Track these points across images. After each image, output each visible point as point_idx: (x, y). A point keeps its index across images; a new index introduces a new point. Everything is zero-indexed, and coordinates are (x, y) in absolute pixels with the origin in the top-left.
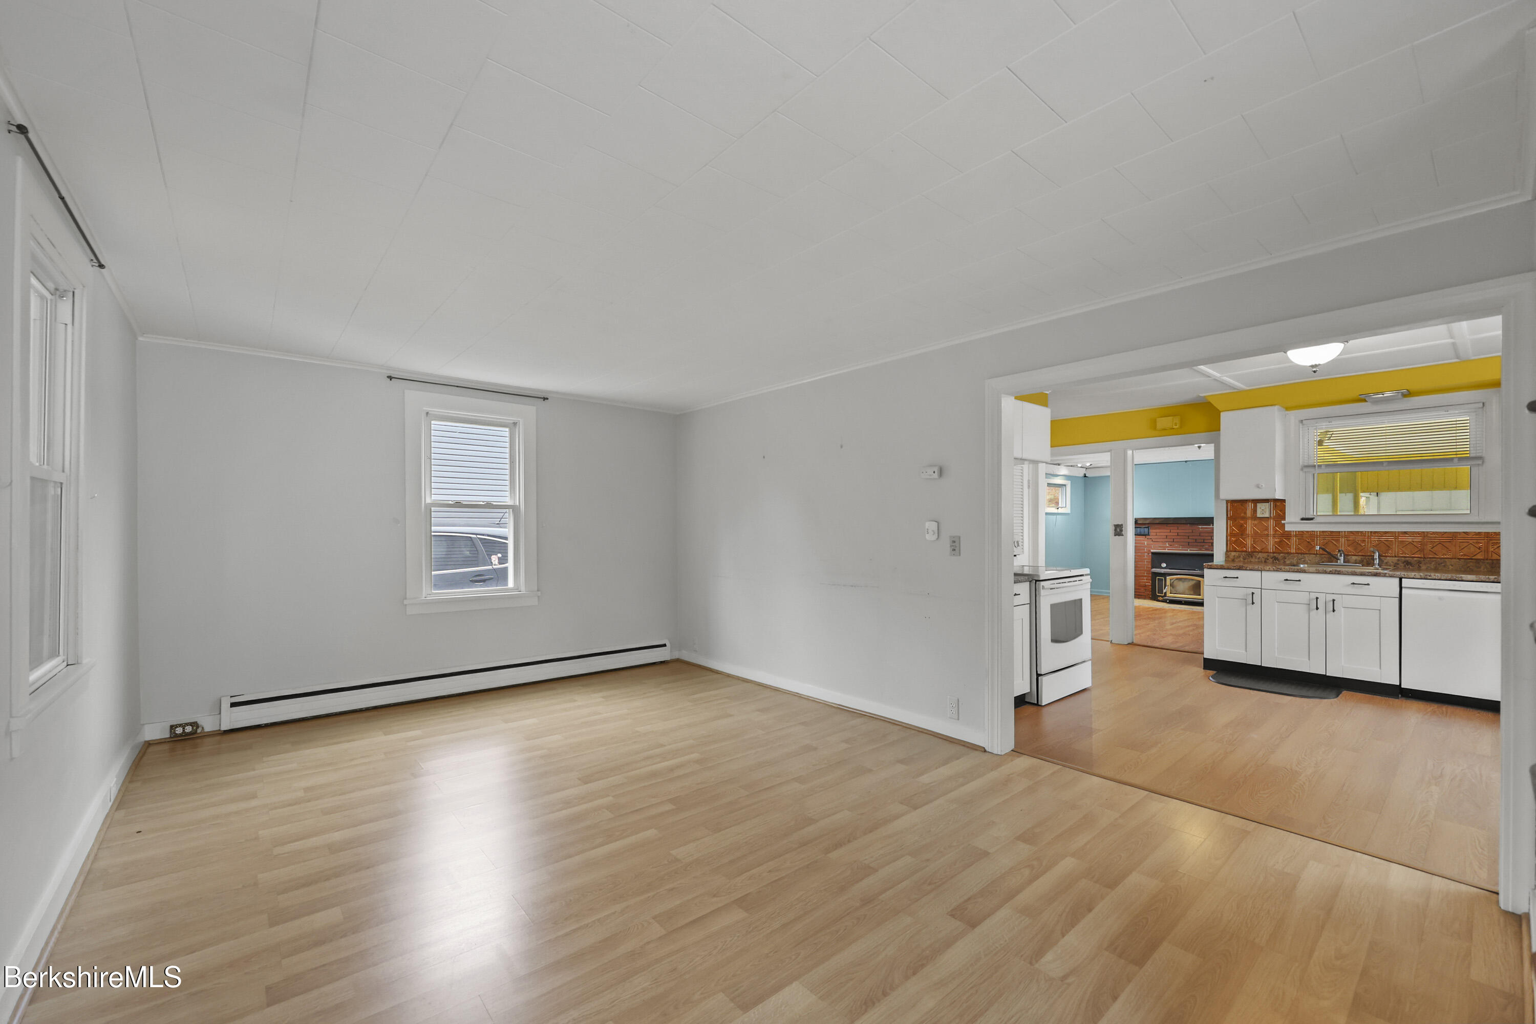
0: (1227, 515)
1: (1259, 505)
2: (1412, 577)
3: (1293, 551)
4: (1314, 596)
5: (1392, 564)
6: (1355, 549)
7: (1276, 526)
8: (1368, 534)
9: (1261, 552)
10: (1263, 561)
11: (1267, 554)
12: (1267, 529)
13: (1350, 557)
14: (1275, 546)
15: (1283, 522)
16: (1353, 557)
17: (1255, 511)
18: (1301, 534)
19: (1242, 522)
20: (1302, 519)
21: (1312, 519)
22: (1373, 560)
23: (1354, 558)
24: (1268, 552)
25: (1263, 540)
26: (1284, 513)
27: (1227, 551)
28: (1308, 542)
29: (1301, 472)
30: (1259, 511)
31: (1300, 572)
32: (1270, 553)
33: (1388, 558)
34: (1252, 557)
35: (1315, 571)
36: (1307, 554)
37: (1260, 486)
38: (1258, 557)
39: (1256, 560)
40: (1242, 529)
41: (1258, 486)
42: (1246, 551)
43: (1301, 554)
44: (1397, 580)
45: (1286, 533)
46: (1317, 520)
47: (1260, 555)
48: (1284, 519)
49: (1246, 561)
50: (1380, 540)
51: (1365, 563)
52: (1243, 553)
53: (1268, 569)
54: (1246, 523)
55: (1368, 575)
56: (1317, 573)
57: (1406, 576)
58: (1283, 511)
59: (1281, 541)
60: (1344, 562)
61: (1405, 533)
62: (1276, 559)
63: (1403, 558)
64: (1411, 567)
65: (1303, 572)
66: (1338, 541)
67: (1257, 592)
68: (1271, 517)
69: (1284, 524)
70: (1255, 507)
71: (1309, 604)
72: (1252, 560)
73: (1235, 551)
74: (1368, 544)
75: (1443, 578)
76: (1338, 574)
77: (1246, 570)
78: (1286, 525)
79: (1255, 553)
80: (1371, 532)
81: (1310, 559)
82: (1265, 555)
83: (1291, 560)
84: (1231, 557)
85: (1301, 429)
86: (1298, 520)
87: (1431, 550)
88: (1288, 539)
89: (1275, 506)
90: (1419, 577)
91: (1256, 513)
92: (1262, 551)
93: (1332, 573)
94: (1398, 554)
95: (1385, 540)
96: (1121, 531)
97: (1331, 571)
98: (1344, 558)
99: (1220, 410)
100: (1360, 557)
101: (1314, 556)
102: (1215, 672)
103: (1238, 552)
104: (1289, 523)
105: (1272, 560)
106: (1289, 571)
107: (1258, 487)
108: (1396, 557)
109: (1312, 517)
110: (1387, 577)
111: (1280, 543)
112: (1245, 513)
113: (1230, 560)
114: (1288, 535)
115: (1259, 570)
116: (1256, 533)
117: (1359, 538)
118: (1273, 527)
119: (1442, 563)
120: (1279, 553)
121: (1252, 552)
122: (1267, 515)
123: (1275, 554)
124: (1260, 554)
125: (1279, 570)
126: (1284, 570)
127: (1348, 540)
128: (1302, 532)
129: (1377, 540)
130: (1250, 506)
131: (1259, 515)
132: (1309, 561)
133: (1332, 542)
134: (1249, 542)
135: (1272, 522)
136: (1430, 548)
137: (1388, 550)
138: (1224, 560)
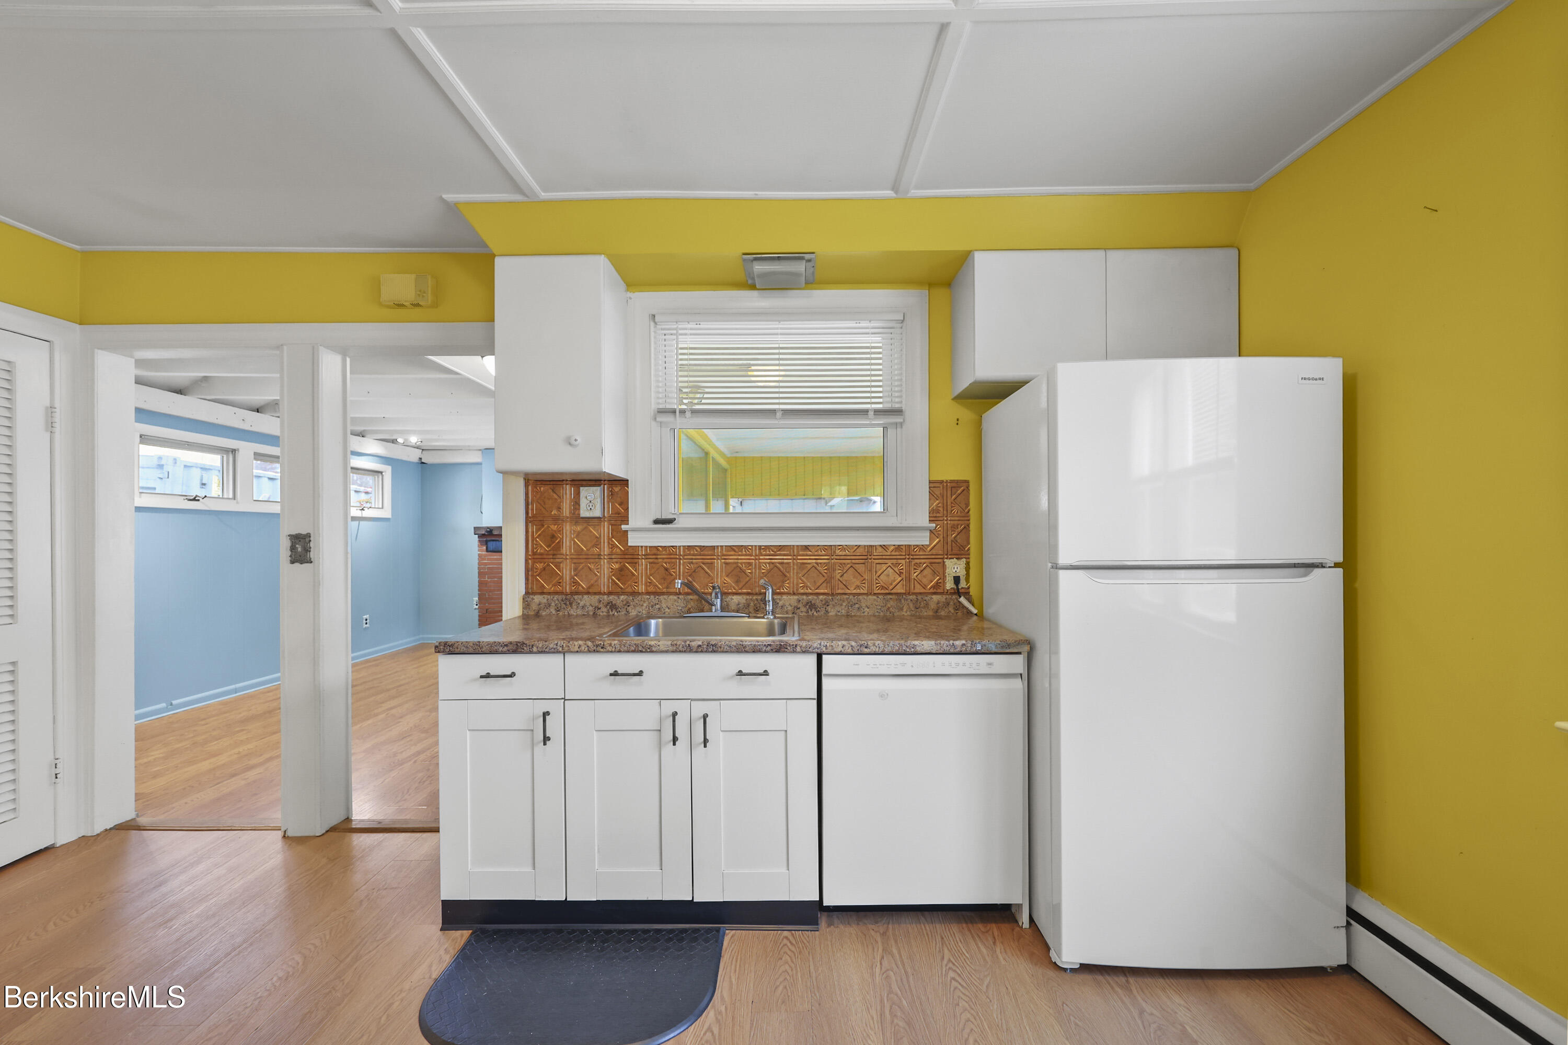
0: (527, 513)
1: (584, 491)
2: (839, 649)
3: (642, 588)
4: (669, 708)
5: (790, 608)
6: (737, 582)
7: (613, 537)
8: (756, 549)
9: (588, 593)
10: (591, 613)
11: (597, 597)
12: (597, 544)
13: (730, 597)
14: (612, 579)
15: (624, 527)
16: (734, 597)
17: (576, 504)
18: (654, 552)
19: (554, 528)
20: (657, 522)
21: (670, 521)
22: (765, 602)
23: (736, 599)
24: (600, 593)
25: (592, 566)
26: (627, 509)
27: (527, 593)
28: (666, 569)
29: (653, 423)
30: (583, 503)
31: (641, 651)
32: (604, 594)
33: (785, 597)
34: (571, 604)
35: (671, 648)
36: (663, 594)
37: (573, 442)
38: (582, 604)
39: (580, 612)
40: (553, 540)
41: (569, 442)
42: (562, 593)
43: (655, 594)
44: (813, 659)
45: (631, 551)
46: (681, 522)
47: (586, 600)
48: (626, 521)
49: (561, 613)
50: (773, 563)
51: (751, 610)
52: (556, 597)
53: (576, 649)
54: (560, 531)
55: (766, 652)
56: (673, 652)
57: (829, 650)
58: (624, 503)
59: (621, 569)
60: (723, 609)
61: (806, 548)
62: (613, 606)
63: (805, 597)
64: (815, 613)
65: (646, 652)
66: (711, 565)
67: (555, 708)
68: (604, 516)
69: (626, 532)
70: (578, 494)
71: (660, 730)
72: (572, 612)
73: (542, 593)
74: (755, 570)
75: (887, 650)
76: (714, 651)
77: (531, 652)
78: (630, 535)
79: (576, 597)
80: (760, 546)
81: (669, 605)
82: (594, 599)
83: (638, 609)
84: (534, 607)
85: (652, 334)
86: (648, 523)
87: (841, 579)
88: (634, 564)
89: (612, 494)
90: (850, 651)
91: (579, 509)
92: (591, 591)
93: (702, 652)
94: (797, 590)
95: (779, 563)
96: (307, 550)
97: (700, 646)
98: (721, 600)
99: (495, 252)
100: (745, 597)
101: (675, 597)
102: (466, 934)
103: (549, 593)
104: (634, 530)
105: (605, 610)
106: (619, 651)
107: (570, 444)
108: (794, 594)
109: (671, 517)
110: (799, 652)
111: (621, 573)
112: (559, 508)
113: (532, 613)
114: (631, 555)
115: (560, 652)
116: (579, 552)
117: (743, 559)
118: (609, 539)
119: (855, 604)
120: (618, 594)
121: (572, 594)
122: (597, 513)
123: (611, 597)
124: (585, 597)
125: (599, 649)
126: (610, 649)
127: (726, 564)
128: (656, 547)
129: (769, 563)
130: (569, 491)
131: (584, 513)
132: (667, 610)
133: (703, 569)
134: (567, 571)
135: (606, 529)
136: (838, 576)
137: (783, 582)
138: (521, 614)
